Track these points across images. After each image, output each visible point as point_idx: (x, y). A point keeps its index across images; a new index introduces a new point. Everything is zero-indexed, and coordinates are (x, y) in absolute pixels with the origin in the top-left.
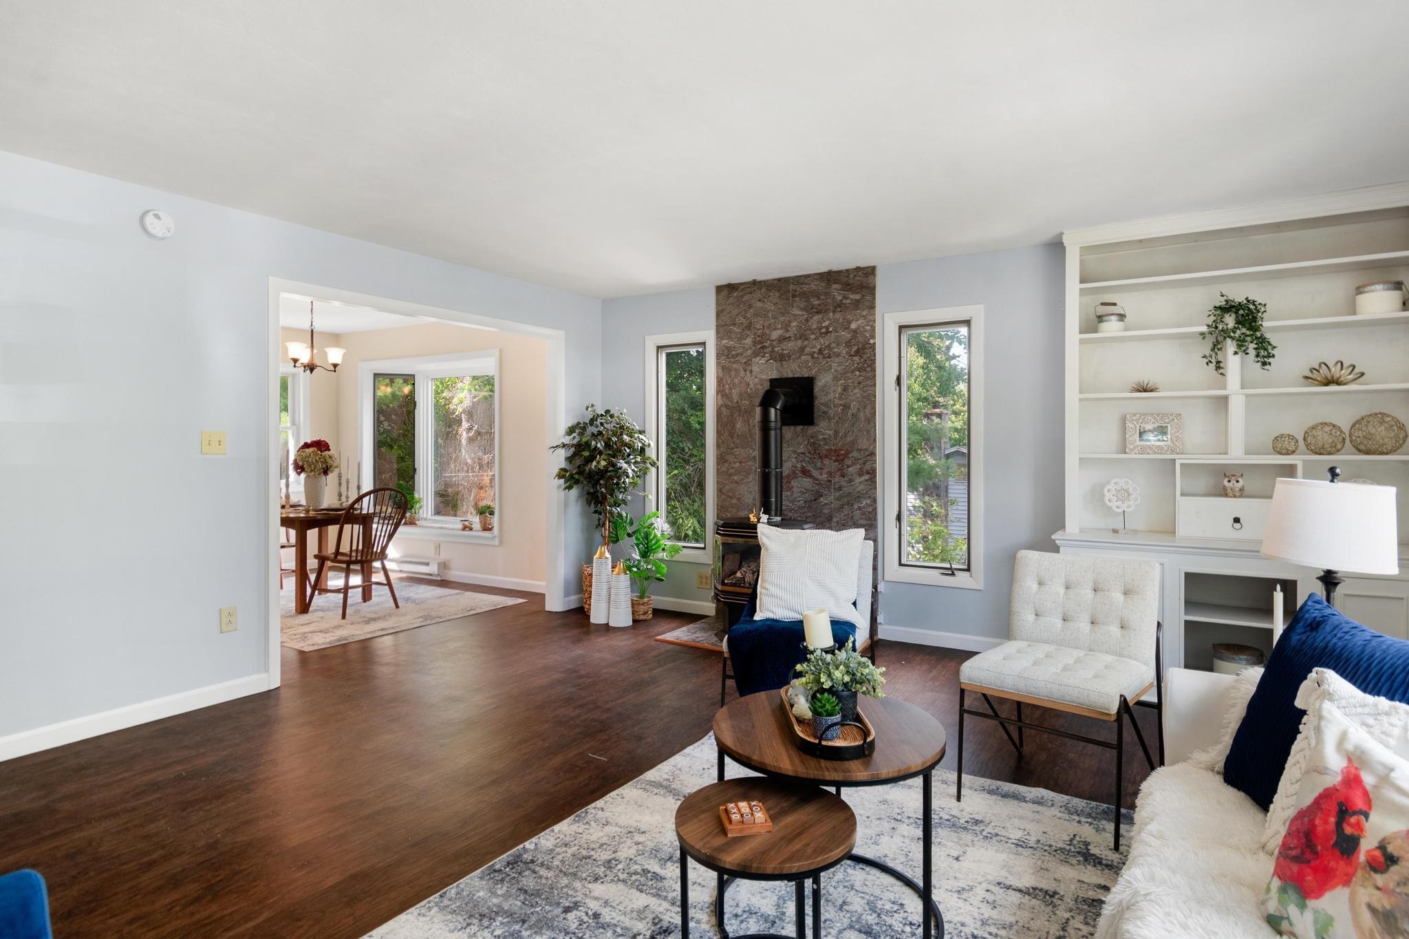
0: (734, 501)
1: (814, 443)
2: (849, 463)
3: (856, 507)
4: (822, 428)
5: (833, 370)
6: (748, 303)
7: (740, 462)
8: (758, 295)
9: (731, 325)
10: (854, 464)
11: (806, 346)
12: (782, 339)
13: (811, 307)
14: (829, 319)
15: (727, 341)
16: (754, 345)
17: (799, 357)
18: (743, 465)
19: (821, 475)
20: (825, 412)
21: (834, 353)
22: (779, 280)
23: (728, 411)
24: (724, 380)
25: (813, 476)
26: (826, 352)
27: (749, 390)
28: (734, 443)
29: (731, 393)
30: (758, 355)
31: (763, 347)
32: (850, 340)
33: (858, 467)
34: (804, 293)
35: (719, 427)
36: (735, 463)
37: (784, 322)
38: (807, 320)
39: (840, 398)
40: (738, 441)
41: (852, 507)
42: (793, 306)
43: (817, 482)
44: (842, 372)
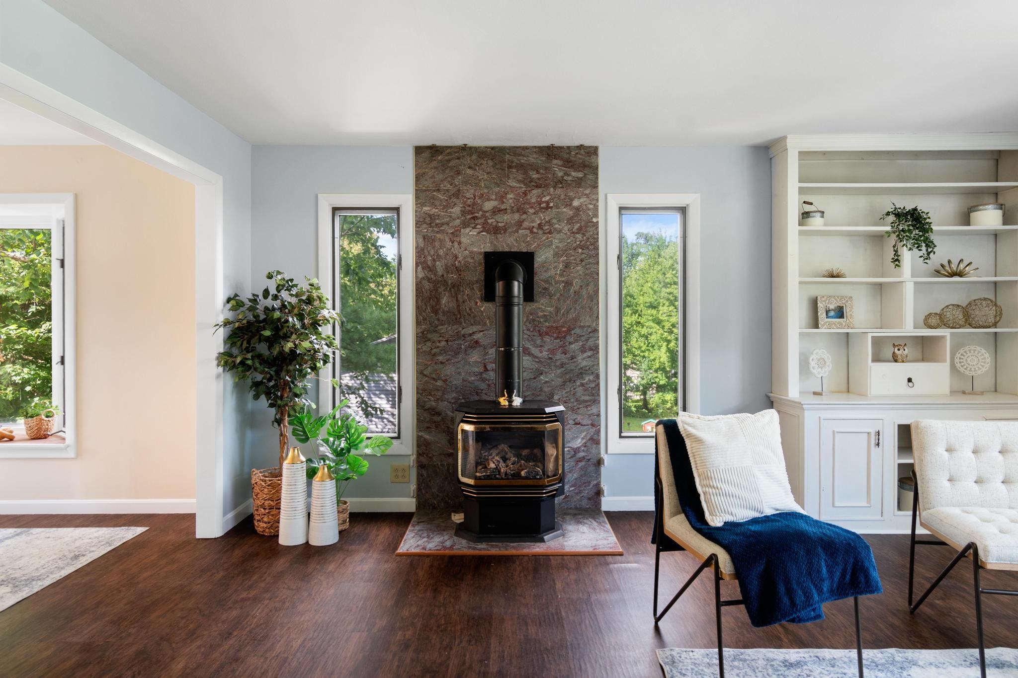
0: (439, 383)
1: (534, 320)
2: (572, 340)
3: (578, 383)
4: (542, 304)
5: (554, 247)
6: (456, 169)
7: (447, 341)
8: (468, 161)
9: (434, 191)
10: (576, 341)
11: (524, 220)
12: (496, 211)
13: (529, 180)
14: (549, 194)
15: (429, 208)
16: (462, 215)
17: (517, 231)
18: (450, 343)
19: (541, 352)
20: (545, 289)
21: (555, 229)
22: (493, 148)
23: (431, 285)
24: (426, 251)
25: (533, 354)
26: (546, 227)
27: (457, 262)
28: (438, 320)
29: (434, 266)
30: (468, 226)
31: (474, 218)
32: (572, 217)
33: (581, 343)
34: (522, 165)
35: (420, 303)
36: (440, 342)
37: (499, 192)
38: (525, 194)
39: (561, 275)
40: (444, 318)
41: (574, 384)
42: (509, 178)
43: (537, 360)
44: (564, 249)
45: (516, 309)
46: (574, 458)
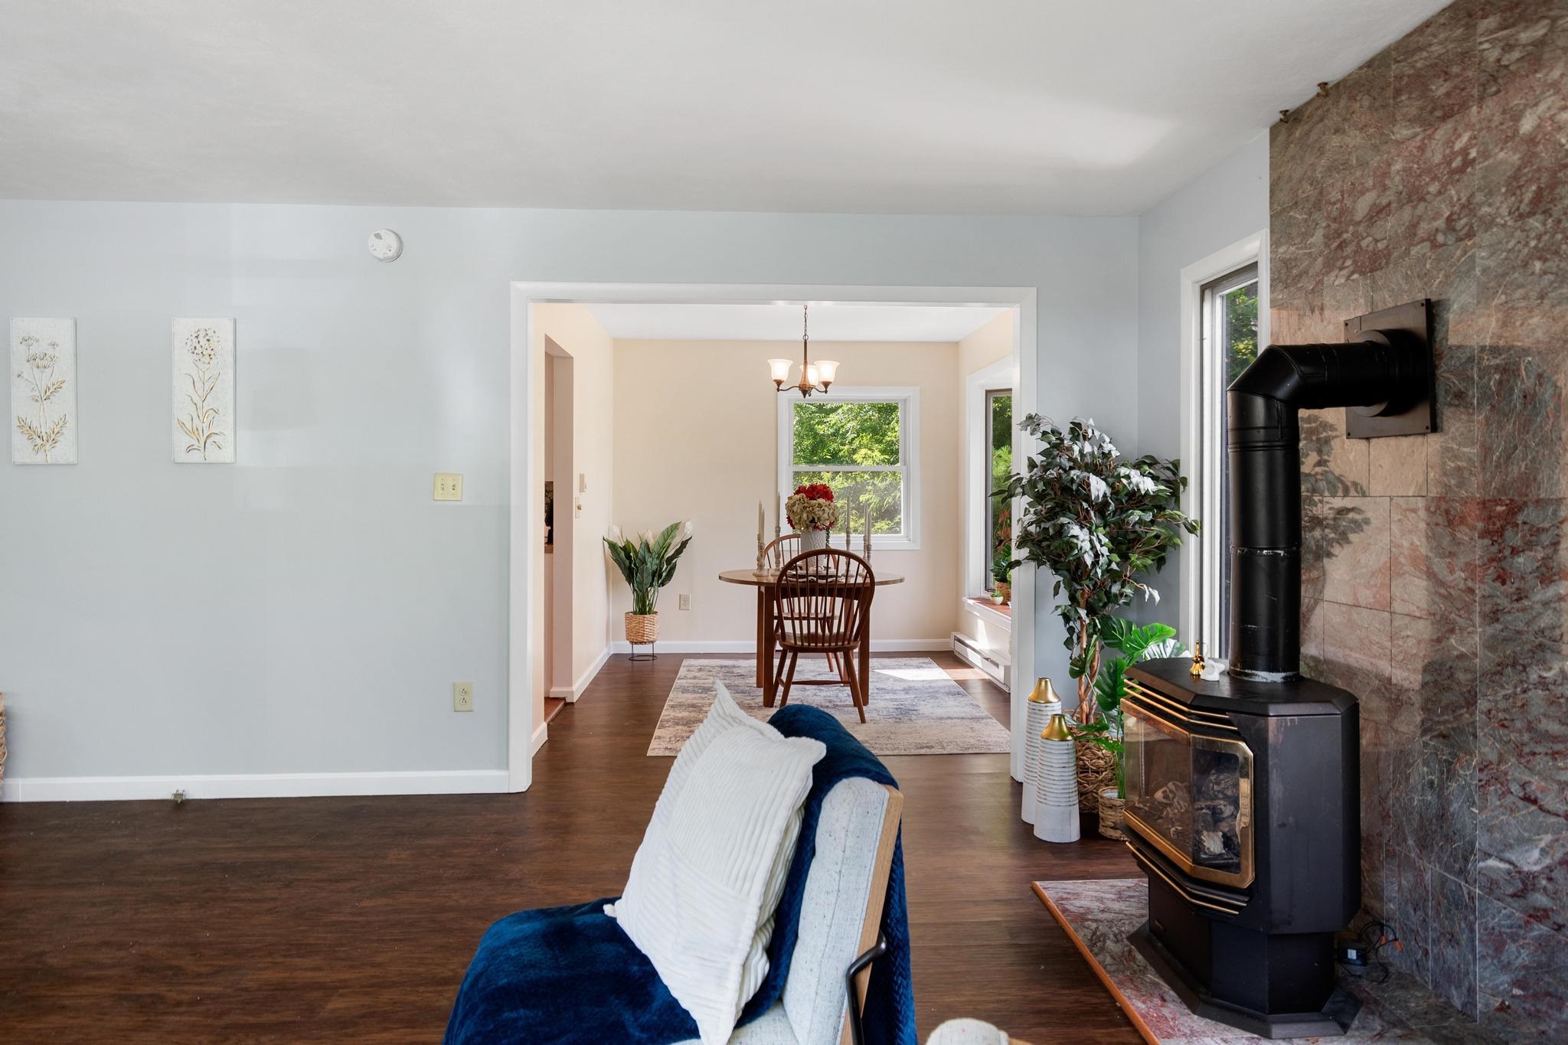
1: (1438, 483)
2: (1518, 541)
3: (1534, 677)
4: (1453, 439)
5: (1478, 272)
6: (1317, 145)
8: (1335, 117)
9: (1291, 208)
10: (1529, 545)
11: (1420, 218)
12: (1378, 212)
13: (1430, 107)
14: (1469, 126)
15: (1285, 248)
16: (1325, 245)
17: (1407, 252)
20: (1460, 395)
21: (1481, 219)
22: (1369, 64)
25: (1436, 575)
26: (1463, 222)
30: (1333, 267)
31: (1340, 247)
32: (1520, 168)
33: (1540, 555)
34: (1417, 75)
37: (1378, 167)
38: (1422, 149)
39: (1493, 350)
41: (1524, 676)
42: (1394, 122)
43: (1442, 591)
44: (1500, 271)
46: (1522, 902)
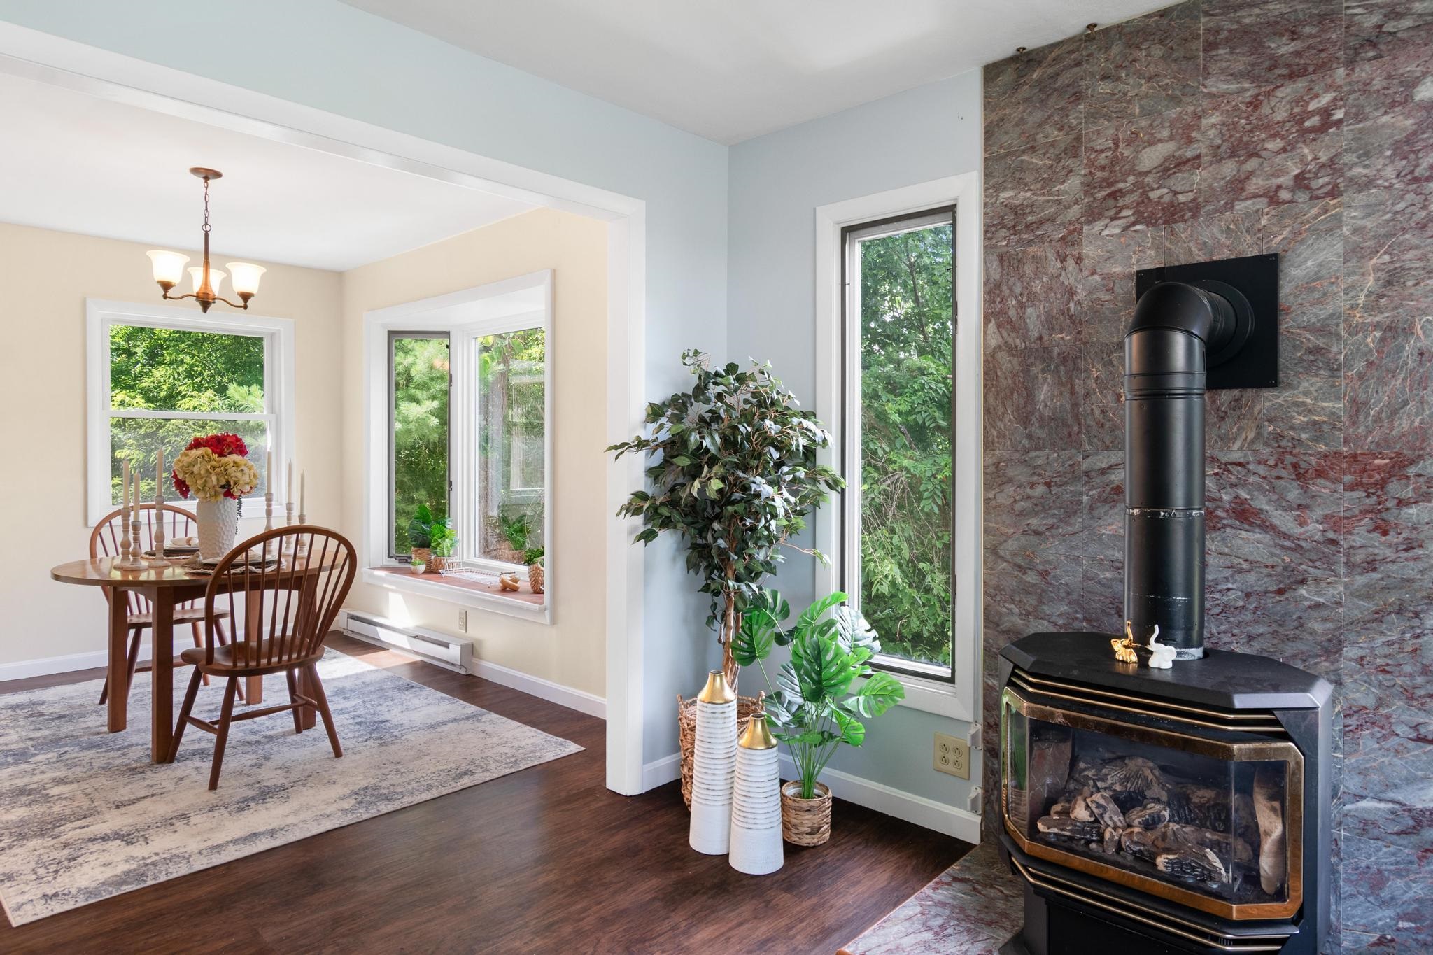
0: (1031, 578)
1: (1278, 437)
2: (1408, 492)
4: (1306, 394)
5: (1346, 231)
6: (1072, 91)
7: (1048, 485)
8: (1102, 62)
9: (1023, 152)
10: (1426, 497)
11: (1250, 174)
12: (1171, 167)
13: (1267, 64)
14: (1331, 88)
15: (1012, 193)
16: (1086, 193)
17: (1230, 206)
18: (1055, 490)
19: (1302, 524)
20: (1316, 351)
21: (1351, 180)
22: (1163, 13)
23: (1015, 361)
24: (1004, 288)
25: (1274, 528)
26: (1321, 181)
27: (1072, 305)
28: (1030, 437)
29: (1022, 317)
30: (1100, 216)
31: (1113, 195)
32: (1414, 133)
34: (1246, 31)
35: (991, 399)
36: (1032, 486)
37: (1179, 119)
38: (1255, 104)
39: (1370, 308)
40: (1041, 434)
41: (1416, 622)
42: (1207, 74)
43: (1287, 543)
44: (1382, 231)
45: (1179, 406)
46: (1414, 839)
